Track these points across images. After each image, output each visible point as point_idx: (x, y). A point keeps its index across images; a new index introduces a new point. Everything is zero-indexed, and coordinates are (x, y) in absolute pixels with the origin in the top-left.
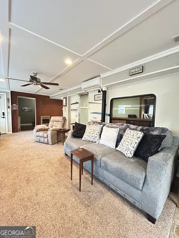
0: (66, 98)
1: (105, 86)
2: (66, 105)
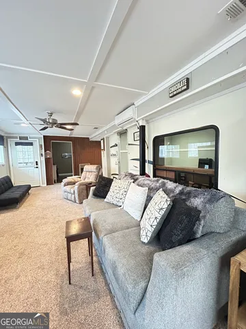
0: (103, 139)
1: (143, 119)
2: (104, 149)
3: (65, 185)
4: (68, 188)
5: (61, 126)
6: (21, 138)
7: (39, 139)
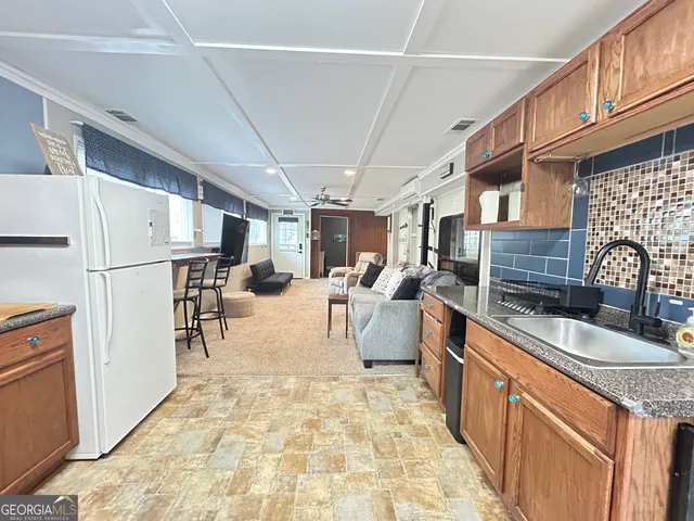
0: (390, 215)
2: (391, 231)
3: (333, 276)
4: (336, 280)
5: (334, 202)
6: (285, 212)
7: (306, 212)
